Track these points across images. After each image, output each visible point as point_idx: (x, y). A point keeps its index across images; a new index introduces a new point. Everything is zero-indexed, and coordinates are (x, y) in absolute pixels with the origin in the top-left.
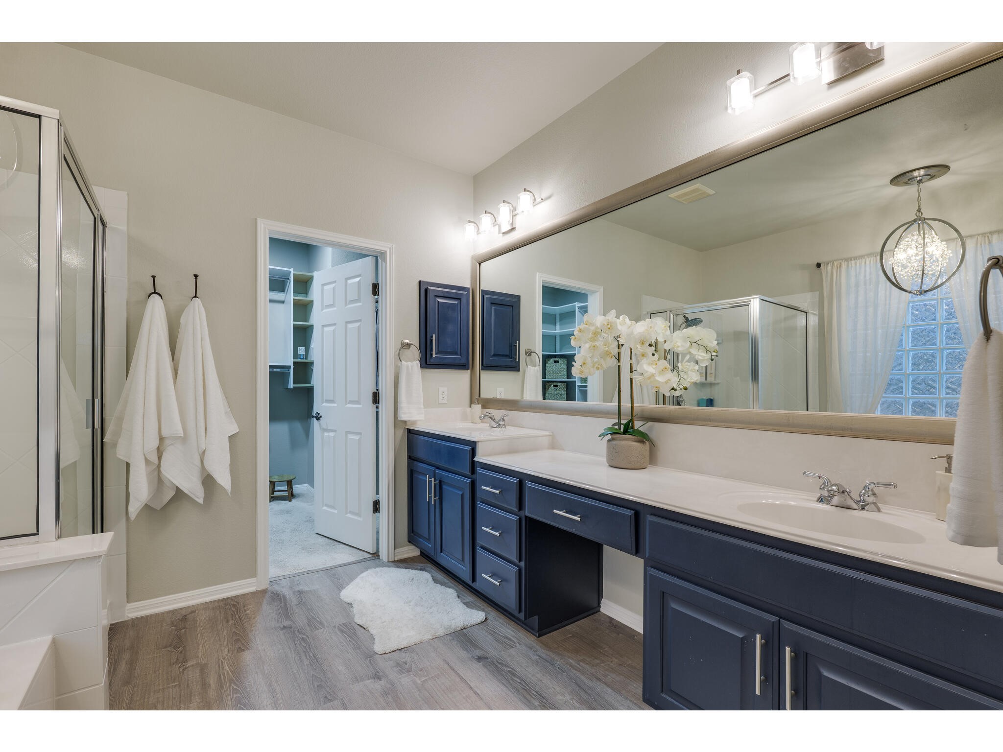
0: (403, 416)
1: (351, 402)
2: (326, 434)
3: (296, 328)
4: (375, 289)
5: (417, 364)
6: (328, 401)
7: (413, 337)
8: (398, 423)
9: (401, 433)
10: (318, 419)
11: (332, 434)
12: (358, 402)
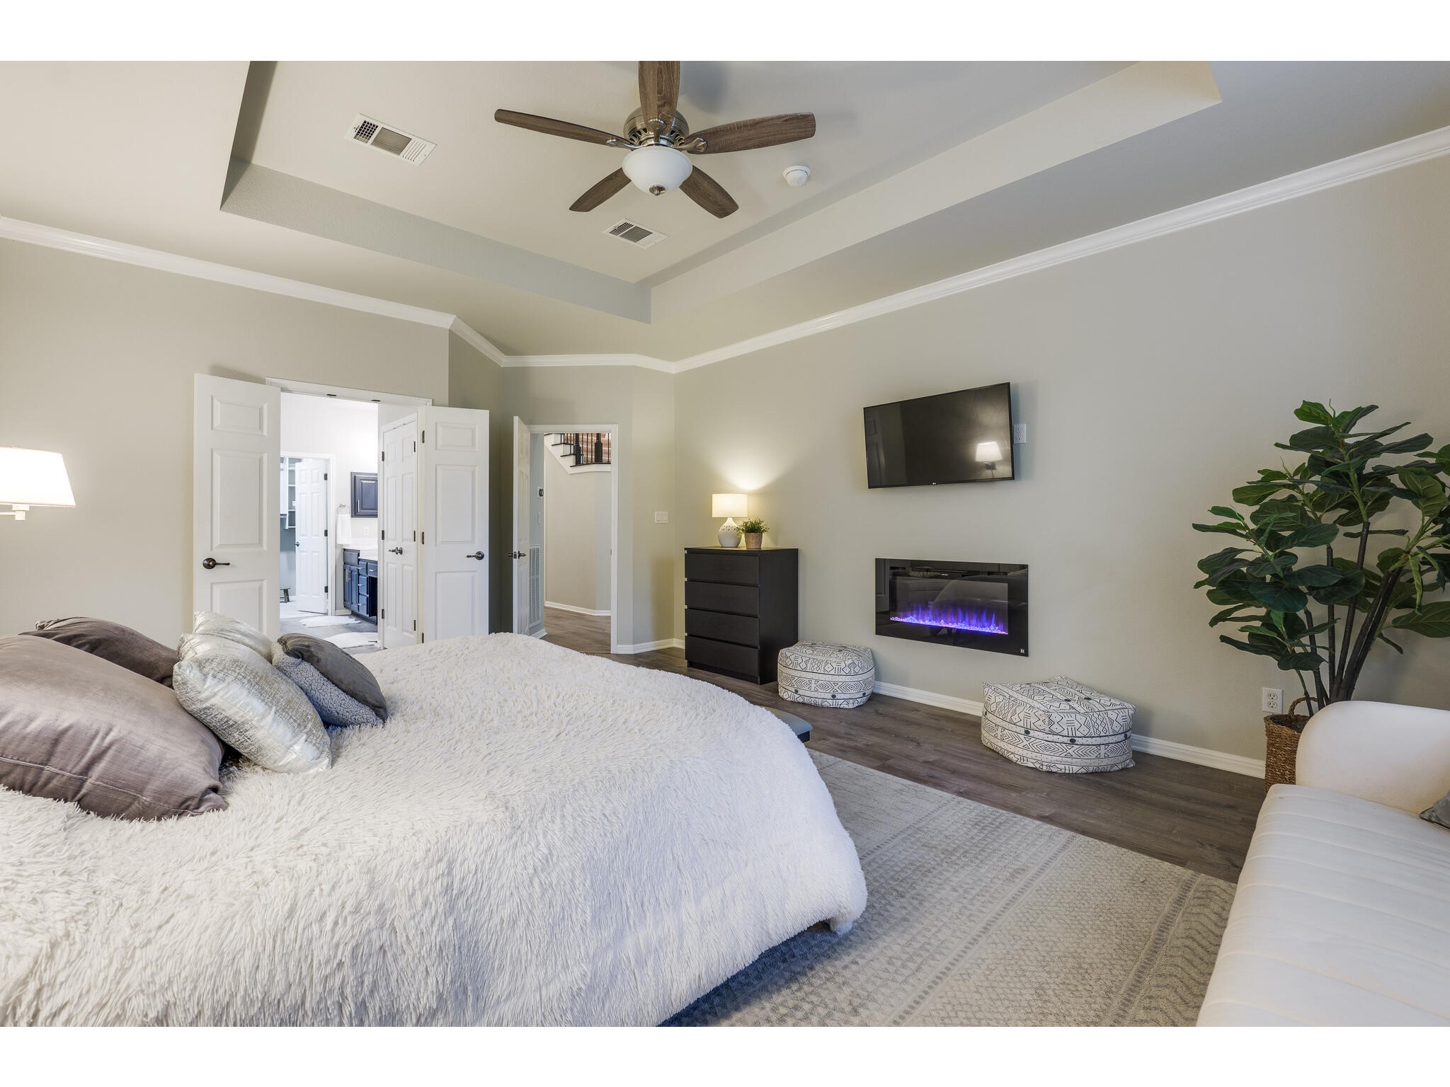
0: (339, 542)
1: (315, 536)
2: (302, 554)
3: (290, 487)
4: (326, 477)
5: (349, 515)
6: (303, 535)
7: (348, 501)
8: (337, 546)
9: (340, 551)
10: (298, 545)
11: (305, 553)
12: (317, 535)
